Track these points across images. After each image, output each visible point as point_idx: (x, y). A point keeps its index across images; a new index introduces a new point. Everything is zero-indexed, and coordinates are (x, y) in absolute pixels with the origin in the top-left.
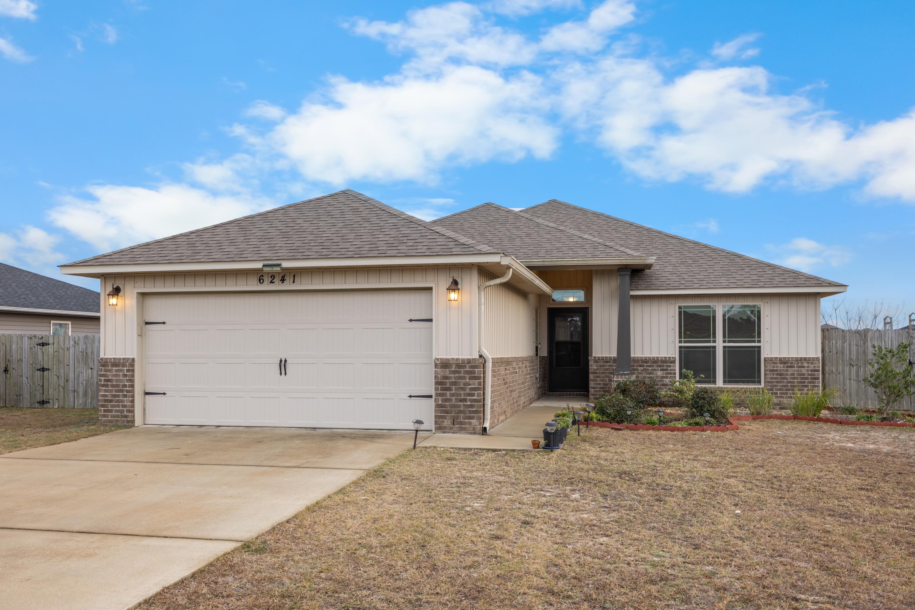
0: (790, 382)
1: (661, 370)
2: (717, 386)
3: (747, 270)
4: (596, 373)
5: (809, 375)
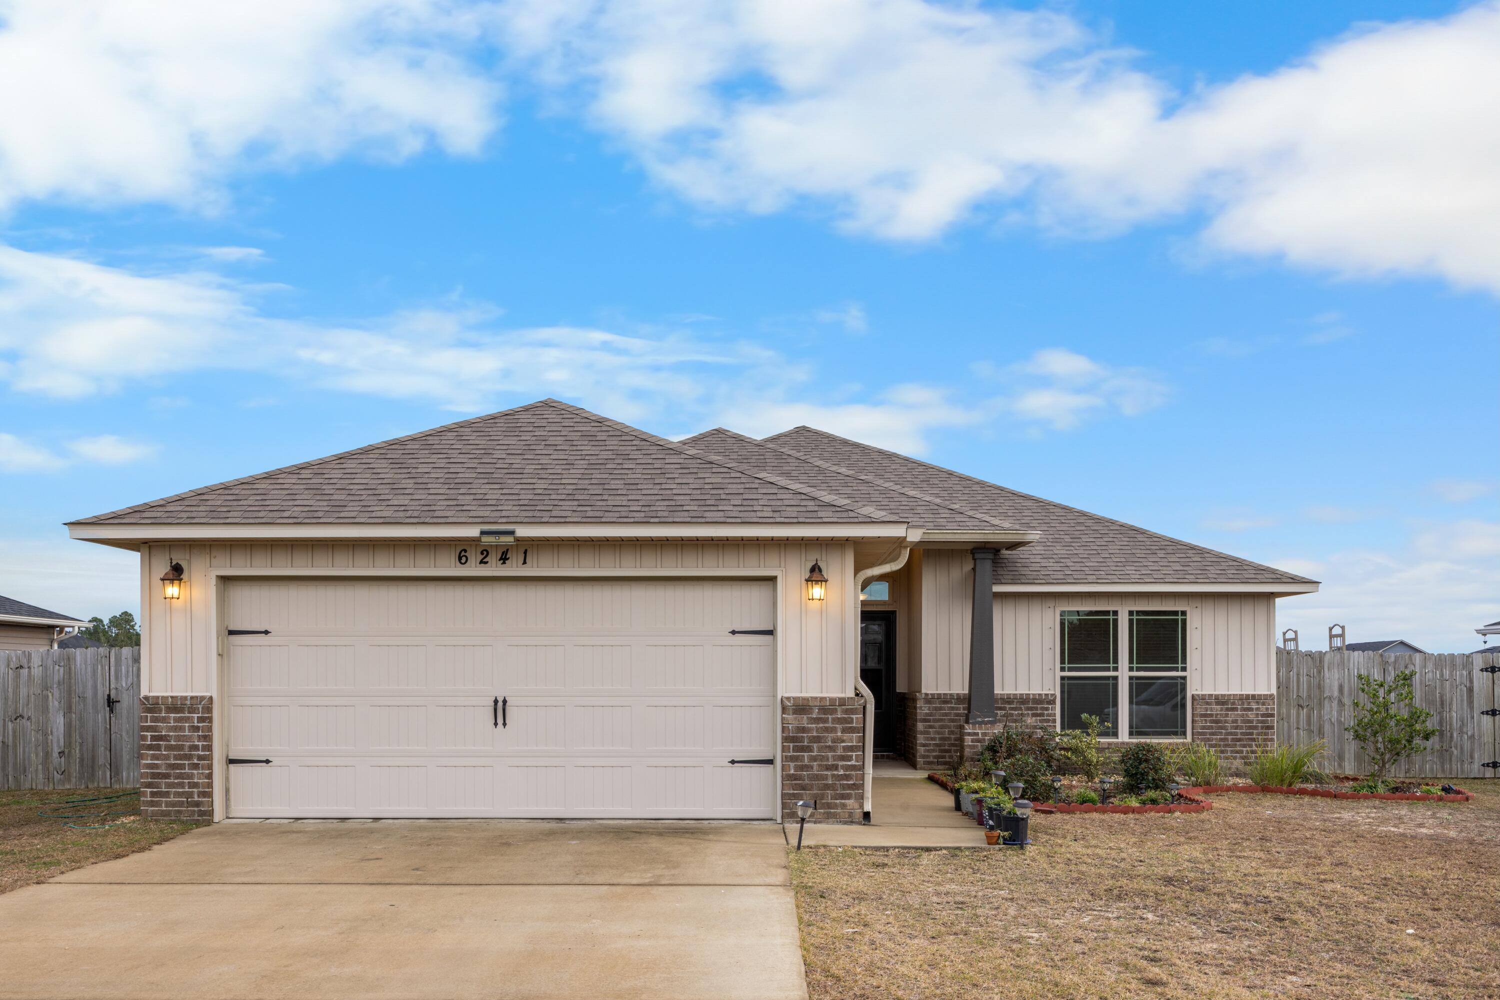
0: (1231, 734)
1: (1034, 715)
2: (1120, 740)
3: (1161, 554)
4: (929, 721)
5: (1258, 721)
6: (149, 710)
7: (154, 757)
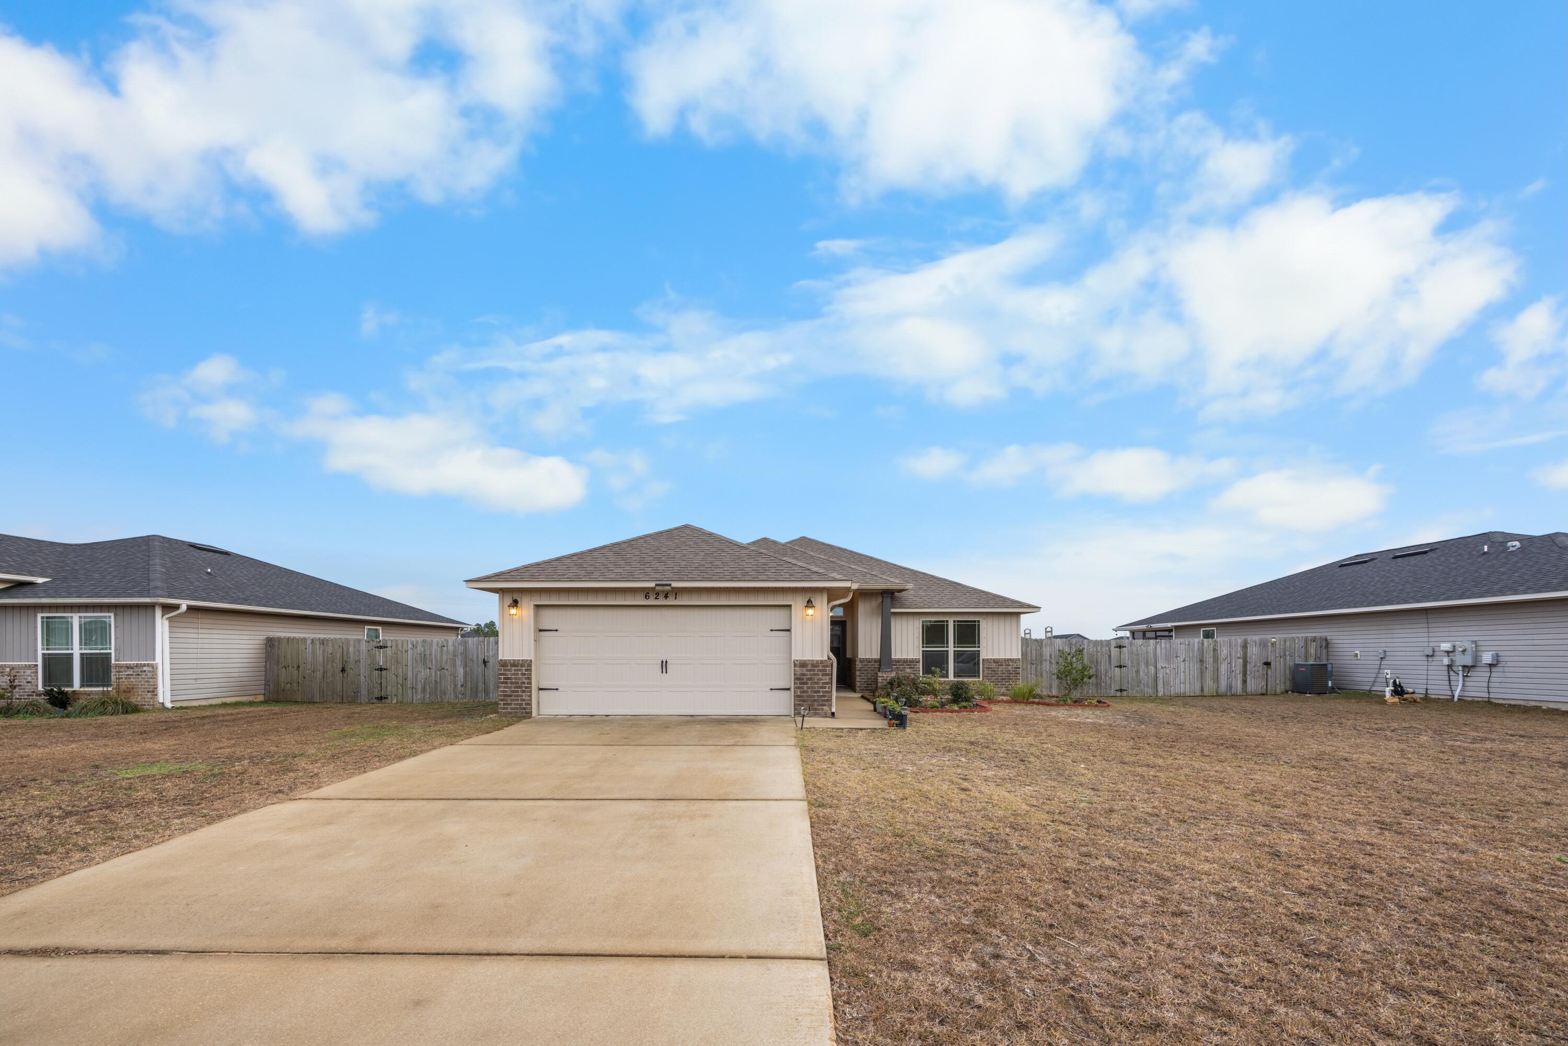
0: (1000, 676)
1: (910, 668)
2: (949, 679)
3: (968, 594)
4: (861, 671)
5: (1013, 671)
6: (503, 666)
7: (505, 687)
